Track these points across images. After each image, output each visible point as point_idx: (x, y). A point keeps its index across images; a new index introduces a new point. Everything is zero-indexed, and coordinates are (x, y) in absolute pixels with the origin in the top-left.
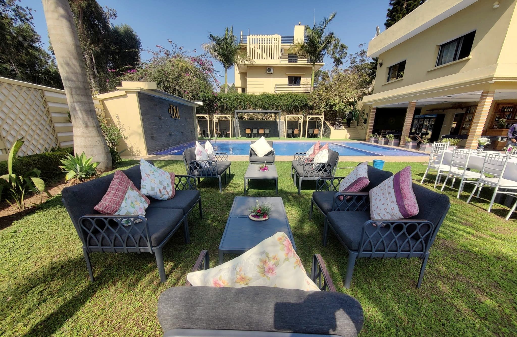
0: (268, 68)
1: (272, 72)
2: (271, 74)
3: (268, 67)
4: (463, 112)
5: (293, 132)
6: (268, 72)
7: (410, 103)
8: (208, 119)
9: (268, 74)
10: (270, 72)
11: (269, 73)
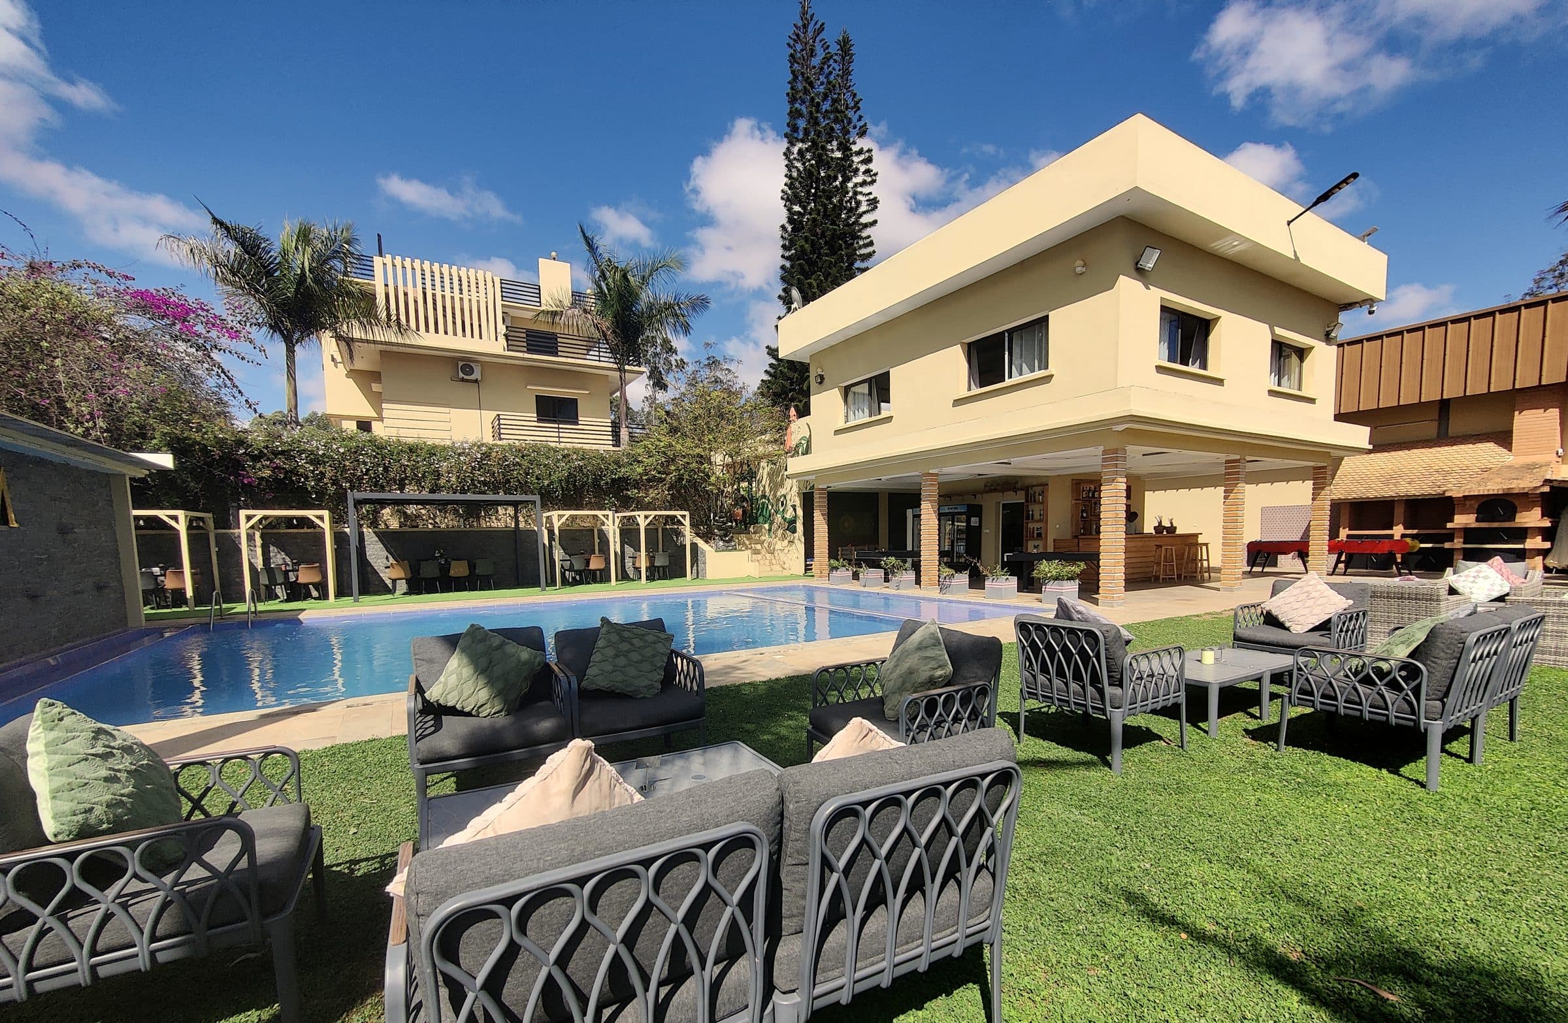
0: (461, 364)
1: (476, 375)
2: (476, 381)
3: (462, 359)
4: (1019, 498)
5: (588, 563)
6: (461, 375)
7: (924, 475)
8: (182, 527)
9: (463, 380)
10: (472, 377)
11: (466, 377)
